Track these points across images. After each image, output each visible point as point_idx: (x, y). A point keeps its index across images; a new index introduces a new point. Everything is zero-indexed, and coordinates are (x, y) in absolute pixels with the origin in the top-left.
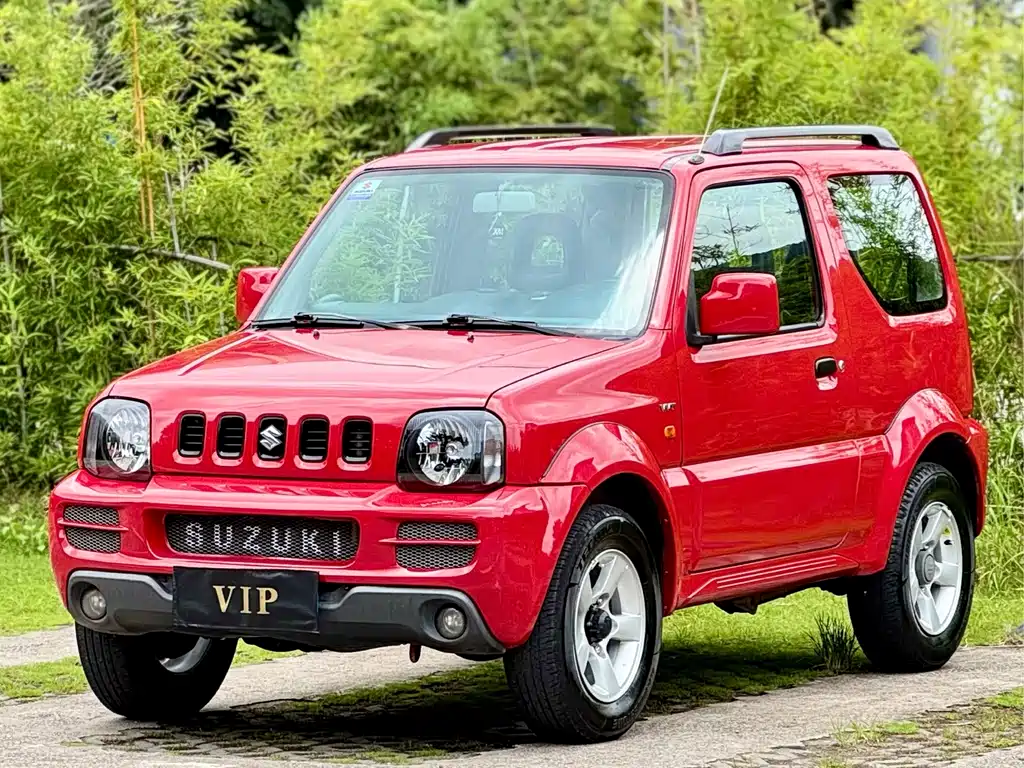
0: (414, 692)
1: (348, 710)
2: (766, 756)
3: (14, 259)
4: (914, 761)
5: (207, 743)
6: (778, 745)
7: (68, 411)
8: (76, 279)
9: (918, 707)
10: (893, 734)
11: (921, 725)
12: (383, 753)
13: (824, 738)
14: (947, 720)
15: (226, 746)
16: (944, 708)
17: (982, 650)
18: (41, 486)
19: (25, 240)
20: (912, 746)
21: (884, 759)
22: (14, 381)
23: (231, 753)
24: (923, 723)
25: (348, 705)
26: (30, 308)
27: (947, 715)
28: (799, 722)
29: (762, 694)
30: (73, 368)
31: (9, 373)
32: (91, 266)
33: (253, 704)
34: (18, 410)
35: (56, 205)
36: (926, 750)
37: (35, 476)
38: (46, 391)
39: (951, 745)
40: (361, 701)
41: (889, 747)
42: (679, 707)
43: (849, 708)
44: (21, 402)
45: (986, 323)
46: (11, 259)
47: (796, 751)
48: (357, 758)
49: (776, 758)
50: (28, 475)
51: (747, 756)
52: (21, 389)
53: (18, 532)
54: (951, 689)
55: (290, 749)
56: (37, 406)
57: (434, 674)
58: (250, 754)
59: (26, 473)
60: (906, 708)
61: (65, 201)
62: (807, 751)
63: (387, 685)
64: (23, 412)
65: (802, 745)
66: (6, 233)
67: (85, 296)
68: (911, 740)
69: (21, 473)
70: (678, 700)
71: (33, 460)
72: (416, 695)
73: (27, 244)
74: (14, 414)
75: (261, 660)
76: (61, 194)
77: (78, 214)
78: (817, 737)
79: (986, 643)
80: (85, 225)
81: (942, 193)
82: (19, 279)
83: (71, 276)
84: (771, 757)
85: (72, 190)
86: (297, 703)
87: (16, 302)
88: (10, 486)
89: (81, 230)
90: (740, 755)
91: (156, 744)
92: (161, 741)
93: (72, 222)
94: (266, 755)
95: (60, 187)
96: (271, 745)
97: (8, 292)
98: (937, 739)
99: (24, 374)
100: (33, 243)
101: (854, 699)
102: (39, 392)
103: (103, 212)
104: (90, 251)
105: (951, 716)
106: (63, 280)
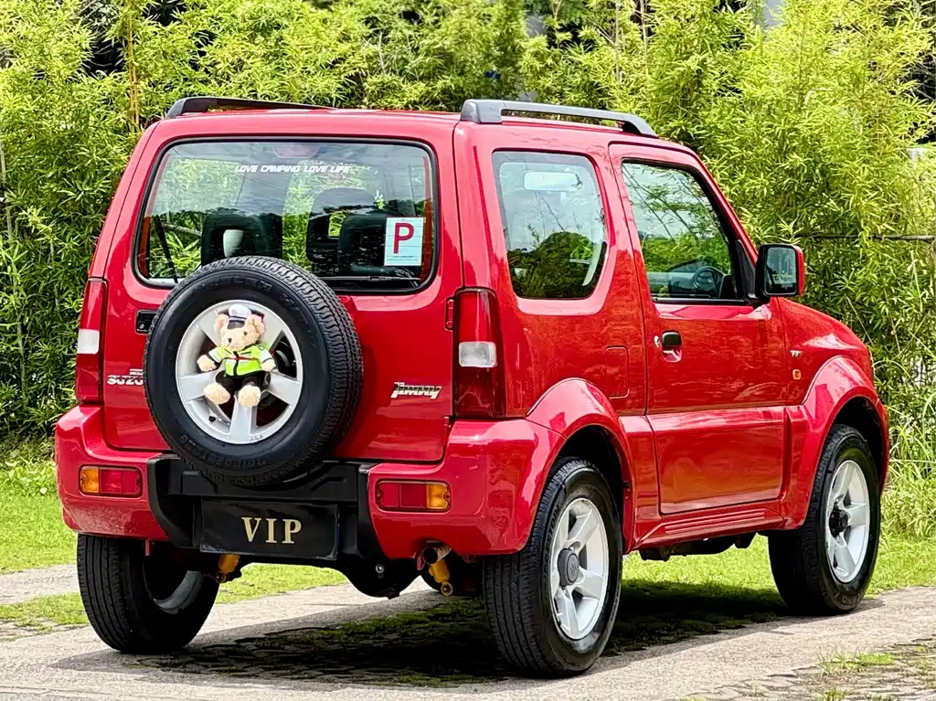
0: (422, 622)
1: (368, 638)
2: (766, 683)
3: (17, 227)
4: (900, 689)
5: (252, 666)
6: (773, 673)
7: (65, 366)
8: (75, 247)
9: (886, 641)
10: (871, 664)
11: (894, 657)
12: (417, 677)
13: (811, 668)
14: (914, 653)
15: (270, 669)
16: (910, 642)
17: (923, 590)
18: (40, 432)
19: (29, 210)
20: (891, 676)
21: (872, 687)
22: (15, 338)
23: (278, 676)
24: (895, 654)
25: (366, 633)
26: (31, 272)
27: (915, 648)
28: (784, 653)
29: (740, 627)
30: (70, 327)
31: (11, 331)
32: (89, 234)
33: (284, 632)
34: (18, 364)
35: (57, 179)
36: (905, 680)
37: (34, 424)
38: (45, 347)
39: (927, 675)
40: (378, 629)
41: (871, 676)
42: (668, 638)
43: (825, 641)
44: (21, 357)
45: (909, 296)
46: (13, 226)
47: (790, 679)
48: (395, 681)
49: (775, 685)
50: (27, 423)
51: (750, 683)
52: (21, 345)
53: (22, 476)
54: (910, 625)
55: (332, 673)
56: (36, 361)
57: (437, 606)
58: (296, 676)
59: (26, 421)
60: (876, 641)
61: (65, 176)
62: (799, 679)
63: (398, 615)
64: (23, 366)
65: (792, 673)
66: (9, 204)
67: (82, 262)
68: (889, 671)
69: (21, 422)
70: (665, 632)
71: (32, 410)
72: (427, 625)
73: (30, 213)
74: (15, 368)
75: (274, 593)
76: (61, 169)
77: (76, 187)
78: (805, 667)
79: (926, 584)
80: (83, 197)
81: (868, 178)
82: (22, 246)
83: (70, 244)
84: (770, 684)
85: (71, 166)
86: (322, 631)
87: (19, 265)
88: (11, 433)
89: (79, 201)
90: (743, 681)
91: (206, 667)
92: (210, 664)
93: (71, 194)
94: (312, 678)
95: (60, 163)
96: (311, 669)
97: (12, 256)
98: (913, 670)
99: (24, 331)
100: (36, 212)
101: (826, 633)
102: (38, 348)
103: (101, 185)
104: (87, 221)
105: (918, 649)
106: (61, 247)
